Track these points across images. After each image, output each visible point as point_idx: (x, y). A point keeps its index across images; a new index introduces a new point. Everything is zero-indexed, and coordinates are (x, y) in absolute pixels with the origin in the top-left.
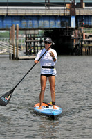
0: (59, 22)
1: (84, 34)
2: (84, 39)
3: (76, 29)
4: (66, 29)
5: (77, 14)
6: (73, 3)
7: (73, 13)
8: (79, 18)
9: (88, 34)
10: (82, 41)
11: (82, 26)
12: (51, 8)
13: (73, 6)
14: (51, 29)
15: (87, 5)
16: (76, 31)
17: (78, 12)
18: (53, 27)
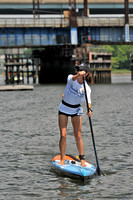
0: (54, 37)
1: (91, 54)
2: (91, 61)
3: (79, 46)
4: (64, 46)
5: (80, 25)
6: (74, 10)
7: (73, 24)
8: (82, 31)
9: (96, 54)
10: (87, 63)
11: (87, 42)
12: (41, 16)
13: (73, 14)
14: (42, 47)
15: (93, 12)
16: (79, 49)
17: (80, 22)
18: (46, 44)
